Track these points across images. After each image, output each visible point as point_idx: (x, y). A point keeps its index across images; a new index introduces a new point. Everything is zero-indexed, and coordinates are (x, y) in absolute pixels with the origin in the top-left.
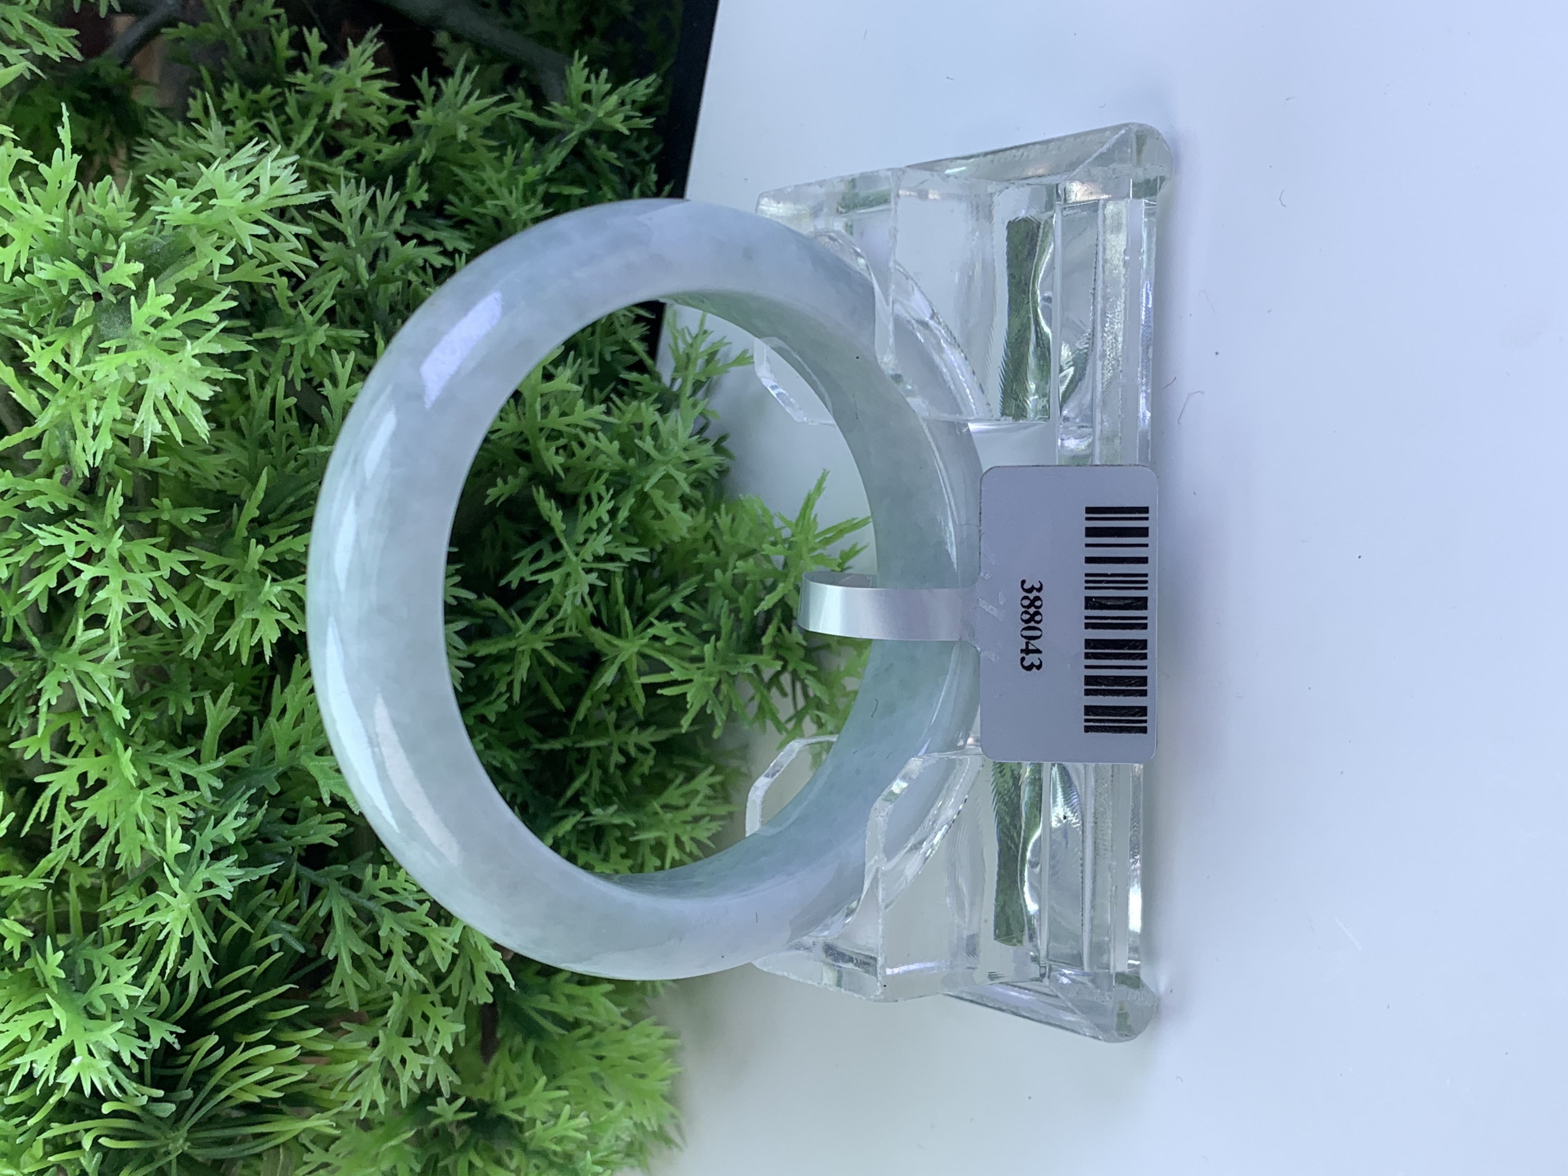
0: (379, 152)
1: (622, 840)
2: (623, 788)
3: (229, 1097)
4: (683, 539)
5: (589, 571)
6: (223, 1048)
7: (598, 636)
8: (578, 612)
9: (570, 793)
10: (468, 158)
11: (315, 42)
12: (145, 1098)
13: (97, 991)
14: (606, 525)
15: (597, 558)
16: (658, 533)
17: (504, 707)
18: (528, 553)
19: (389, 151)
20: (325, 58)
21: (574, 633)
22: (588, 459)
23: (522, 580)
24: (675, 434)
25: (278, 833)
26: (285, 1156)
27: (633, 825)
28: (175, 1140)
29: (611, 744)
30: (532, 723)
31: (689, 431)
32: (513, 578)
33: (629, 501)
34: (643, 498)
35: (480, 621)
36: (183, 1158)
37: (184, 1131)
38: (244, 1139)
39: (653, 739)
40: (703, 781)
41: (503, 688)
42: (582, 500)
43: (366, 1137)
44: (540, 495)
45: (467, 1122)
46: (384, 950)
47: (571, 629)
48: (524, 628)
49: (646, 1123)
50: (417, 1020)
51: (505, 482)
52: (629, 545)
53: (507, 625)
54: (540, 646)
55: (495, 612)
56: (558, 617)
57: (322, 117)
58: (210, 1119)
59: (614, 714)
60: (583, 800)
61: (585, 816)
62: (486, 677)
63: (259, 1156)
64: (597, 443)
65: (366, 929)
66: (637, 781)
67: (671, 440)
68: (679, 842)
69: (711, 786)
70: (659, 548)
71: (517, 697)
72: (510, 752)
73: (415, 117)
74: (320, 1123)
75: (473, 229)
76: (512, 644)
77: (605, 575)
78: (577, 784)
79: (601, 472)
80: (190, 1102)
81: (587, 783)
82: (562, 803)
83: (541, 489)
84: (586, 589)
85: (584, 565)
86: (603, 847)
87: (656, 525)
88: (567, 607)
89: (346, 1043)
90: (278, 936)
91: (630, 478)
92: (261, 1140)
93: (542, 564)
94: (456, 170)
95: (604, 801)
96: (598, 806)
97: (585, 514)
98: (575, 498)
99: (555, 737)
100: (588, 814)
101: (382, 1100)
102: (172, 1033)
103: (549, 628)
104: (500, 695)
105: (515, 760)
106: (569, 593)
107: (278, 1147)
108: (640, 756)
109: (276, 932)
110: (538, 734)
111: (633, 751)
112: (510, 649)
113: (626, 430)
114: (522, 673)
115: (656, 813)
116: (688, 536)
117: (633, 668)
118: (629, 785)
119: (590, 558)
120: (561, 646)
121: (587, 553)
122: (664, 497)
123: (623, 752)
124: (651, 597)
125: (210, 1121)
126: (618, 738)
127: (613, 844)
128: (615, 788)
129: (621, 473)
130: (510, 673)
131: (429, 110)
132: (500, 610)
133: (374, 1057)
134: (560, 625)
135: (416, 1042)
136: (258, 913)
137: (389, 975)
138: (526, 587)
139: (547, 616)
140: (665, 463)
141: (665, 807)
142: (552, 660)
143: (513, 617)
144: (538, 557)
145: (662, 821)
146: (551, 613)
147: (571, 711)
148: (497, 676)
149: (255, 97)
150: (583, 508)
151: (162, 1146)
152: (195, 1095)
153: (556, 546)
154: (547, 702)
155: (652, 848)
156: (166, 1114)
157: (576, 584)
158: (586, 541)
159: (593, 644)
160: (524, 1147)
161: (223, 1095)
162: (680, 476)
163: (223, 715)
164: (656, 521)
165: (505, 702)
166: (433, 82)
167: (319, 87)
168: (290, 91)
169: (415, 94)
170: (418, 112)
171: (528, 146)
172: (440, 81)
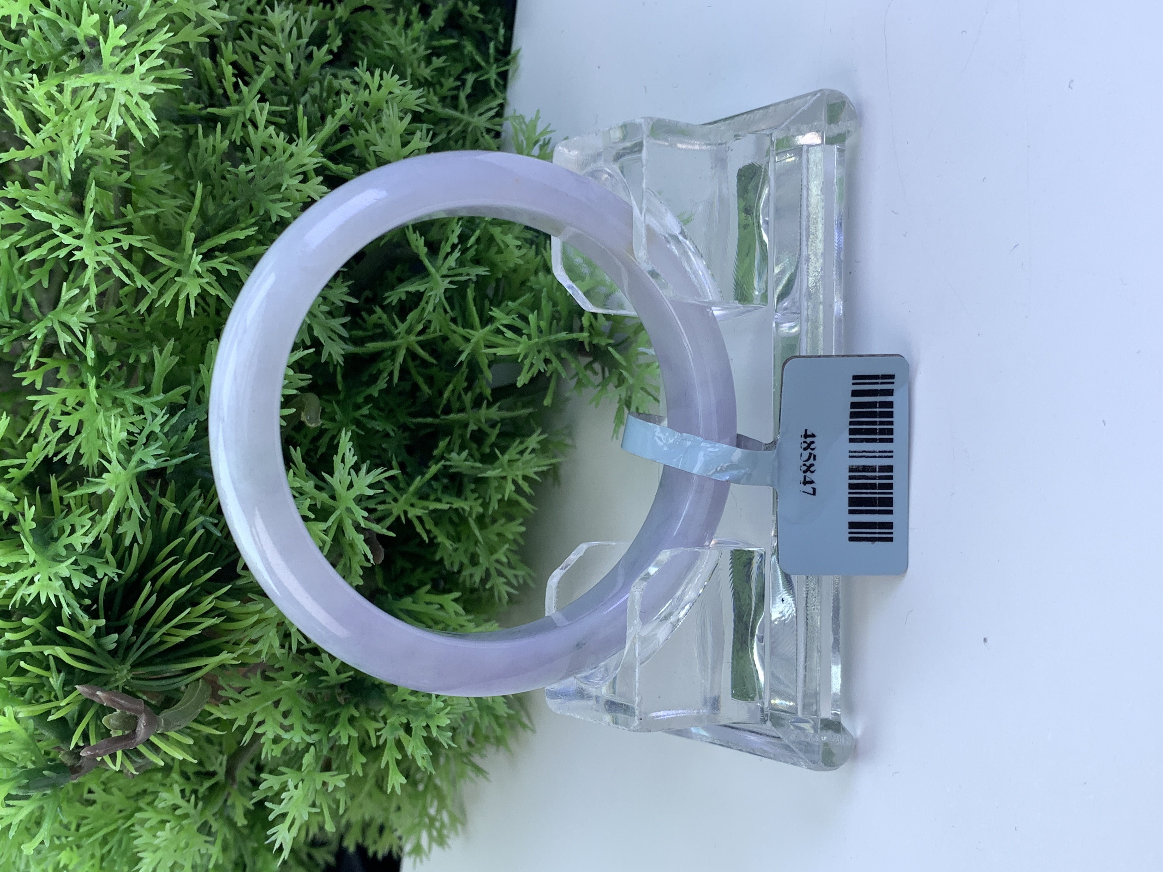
4: (518, 266)
6: (155, 598)
13: (63, 542)
16: (502, 264)
17: (385, 386)
21: (438, 334)
26: (202, 687)
28: (120, 671)
29: (469, 419)
32: (394, 298)
37: (128, 665)
41: (385, 375)
44: (409, 231)
54: (412, 342)
58: (150, 657)
71: (395, 379)
72: (392, 426)
76: (393, 344)
80: (132, 641)
84: (443, 293)
87: (498, 258)
89: (251, 606)
92: (188, 675)
102: (113, 572)
104: (384, 379)
112: (391, 347)
119: (446, 272)
126: (472, 414)
130: (392, 363)
142: (421, 353)
147: (438, 396)
151: (112, 675)
161: (153, 639)
163: (166, 362)
164: (499, 256)
165: (386, 382)
171: (414, 10)
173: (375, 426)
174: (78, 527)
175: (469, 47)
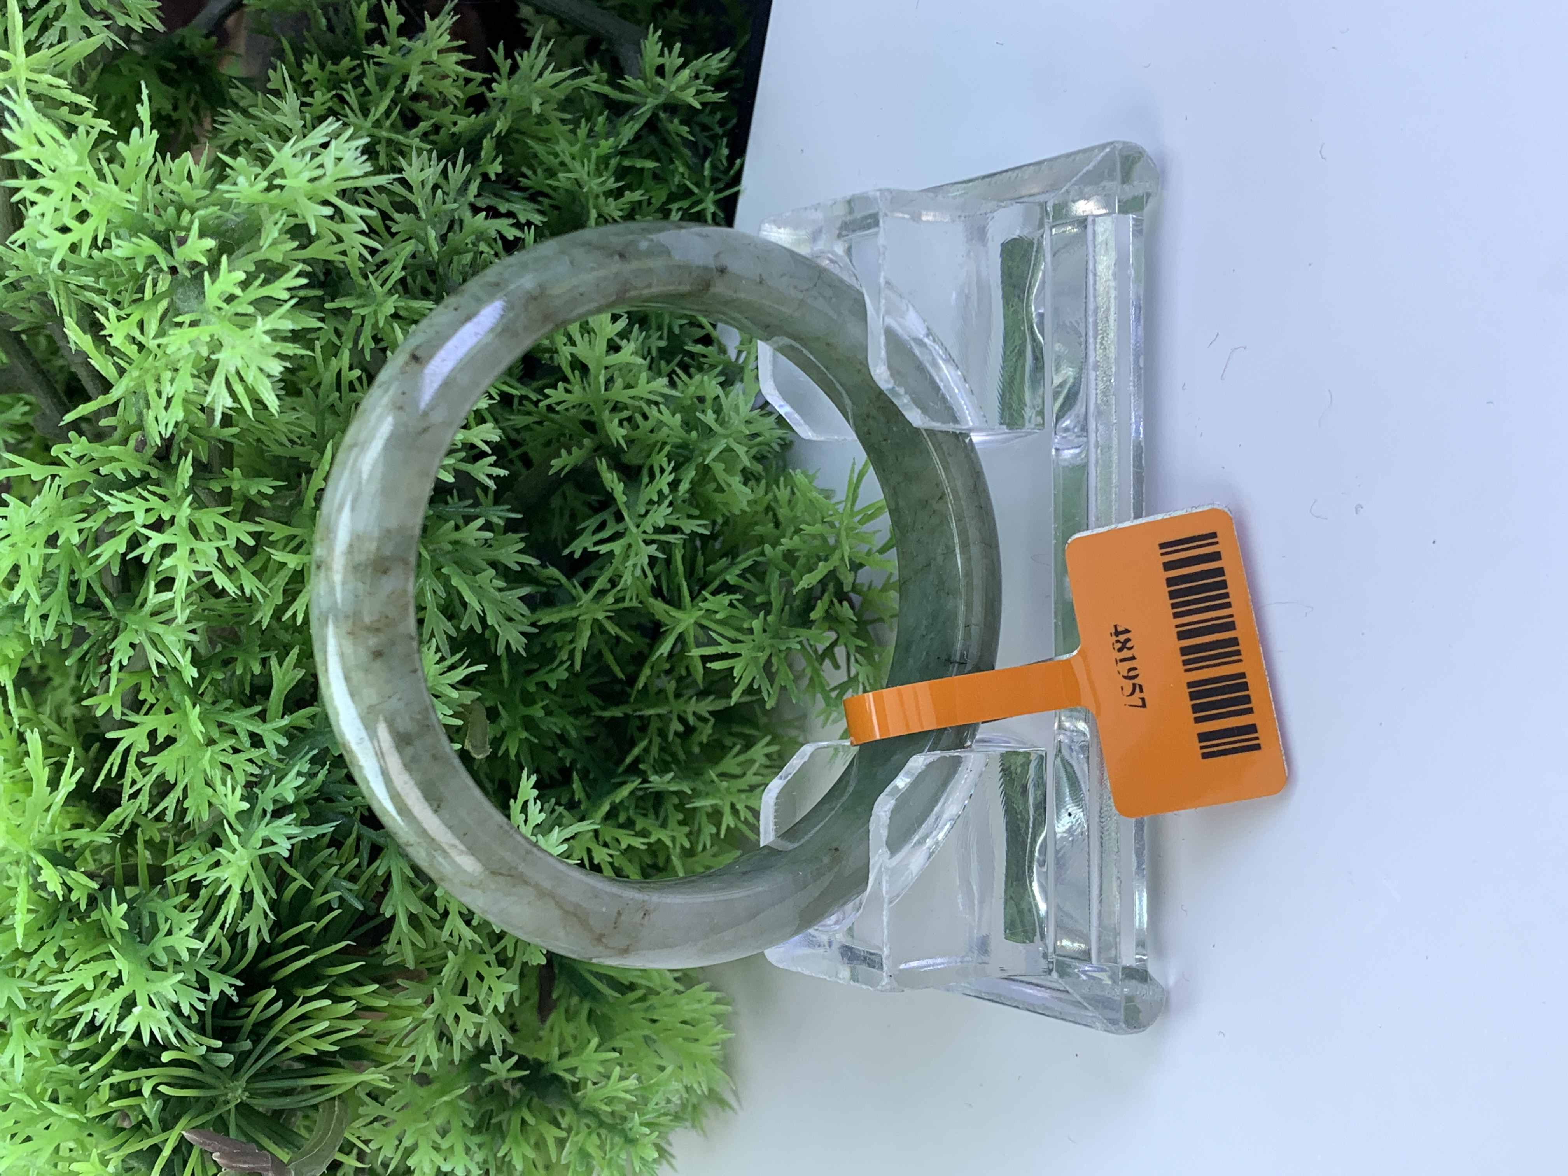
0: (455, 124)
1: (680, 807)
2: (682, 756)
3: (287, 1049)
4: (744, 512)
5: (649, 543)
6: (281, 1002)
7: (659, 607)
8: (639, 583)
9: (629, 760)
10: (543, 131)
11: (393, 15)
12: (204, 1048)
13: (160, 942)
14: (666, 497)
15: (657, 530)
16: (720, 506)
17: (565, 675)
18: (593, 523)
19: (464, 123)
20: (402, 31)
21: (635, 603)
22: (652, 431)
23: (585, 549)
24: (737, 408)
25: (340, 793)
27: (690, 792)
28: (234, 1090)
30: (593, 690)
31: (750, 405)
32: (577, 548)
33: (690, 474)
34: (705, 471)
35: (544, 589)
36: (242, 1107)
37: (242, 1082)
38: (303, 1090)
39: (711, 709)
40: (760, 751)
41: (564, 656)
42: (645, 472)
43: (422, 1091)
44: (602, 465)
45: (520, 1079)
46: (441, 910)
47: (631, 600)
48: (586, 598)
49: (695, 1086)
50: (472, 979)
51: (570, 453)
52: (690, 517)
53: (571, 594)
54: (601, 616)
55: (558, 581)
56: (619, 588)
57: (399, 90)
58: (269, 1070)
59: (673, 683)
60: (641, 766)
61: (642, 783)
63: (315, 1107)
64: (660, 415)
65: (424, 889)
66: (696, 750)
67: (733, 413)
68: (735, 811)
69: (767, 756)
70: (720, 521)
71: (578, 667)
73: (491, 90)
74: (373, 1076)
75: (546, 201)
76: (574, 614)
77: (665, 547)
78: (636, 751)
79: (664, 444)
81: (646, 750)
82: (621, 768)
83: (604, 460)
84: (646, 561)
85: (645, 536)
86: (662, 814)
87: (718, 498)
88: (627, 579)
89: (401, 999)
90: (338, 893)
91: (692, 451)
92: (318, 1092)
93: (605, 534)
94: (531, 142)
95: (662, 768)
96: (656, 773)
97: (647, 485)
98: (640, 468)
99: (617, 705)
100: (645, 781)
101: (435, 1056)
102: (231, 985)
103: (610, 599)
104: (562, 663)
105: (576, 727)
106: (629, 563)
107: (333, 1098)
108: (699, 724)
109: (336, 890)
110: (600, 701)
111: (691, 720)
112: (573, 618)
113: (689, 402)
114: (583, 643)
115: (713, 782)
116: (748, 510)
117: (691, 639)
118: (688, 753)
119: (650, 530)
120: (620, 616)
121: (648, 525)
122: (726, 470)
123: (682, 720)
124: (711, 568)
125: (269, 1072)
126: (677, 706)
127: (670, 808)
128: (674, 755)
129: (684, 446)
130: (572, 642)
131: (505, 84)
132: (563, 579)
133: (428, 1014)
134: (621, 595)
135: (471, 1001)
136: (319, 871)
137: (445, 934)
138: (589, 558)
139: (609, 586)
140: (726, 436)
141: (722, 775)
142: (612, 629)
143: (575, 587)
144: (602, 527)
145: (718, 790)
146: (613, 583)
147: (632, 680)
148: (559, 644)
149: (334, 68)
150: (646, 480)
152: (254, 1048)
153: (619, 518)
154: (608, 670)
155: (708, 815)
156: (225, 1064)
157: (637, 555)
158: (647, 512)
159: (653, 615)
160: (575, 1106)
161: (281, 1047)
162: (741, 450)
163: (289, 676)
164: (717, 494)
165: (566, 670)
166: (508, 55)
167: (397, 59)
168: (369, 63)
169: (491, 67)
170: (494, 85)
171: (601, 119)
172: (516, 54)
173: (551, 726)
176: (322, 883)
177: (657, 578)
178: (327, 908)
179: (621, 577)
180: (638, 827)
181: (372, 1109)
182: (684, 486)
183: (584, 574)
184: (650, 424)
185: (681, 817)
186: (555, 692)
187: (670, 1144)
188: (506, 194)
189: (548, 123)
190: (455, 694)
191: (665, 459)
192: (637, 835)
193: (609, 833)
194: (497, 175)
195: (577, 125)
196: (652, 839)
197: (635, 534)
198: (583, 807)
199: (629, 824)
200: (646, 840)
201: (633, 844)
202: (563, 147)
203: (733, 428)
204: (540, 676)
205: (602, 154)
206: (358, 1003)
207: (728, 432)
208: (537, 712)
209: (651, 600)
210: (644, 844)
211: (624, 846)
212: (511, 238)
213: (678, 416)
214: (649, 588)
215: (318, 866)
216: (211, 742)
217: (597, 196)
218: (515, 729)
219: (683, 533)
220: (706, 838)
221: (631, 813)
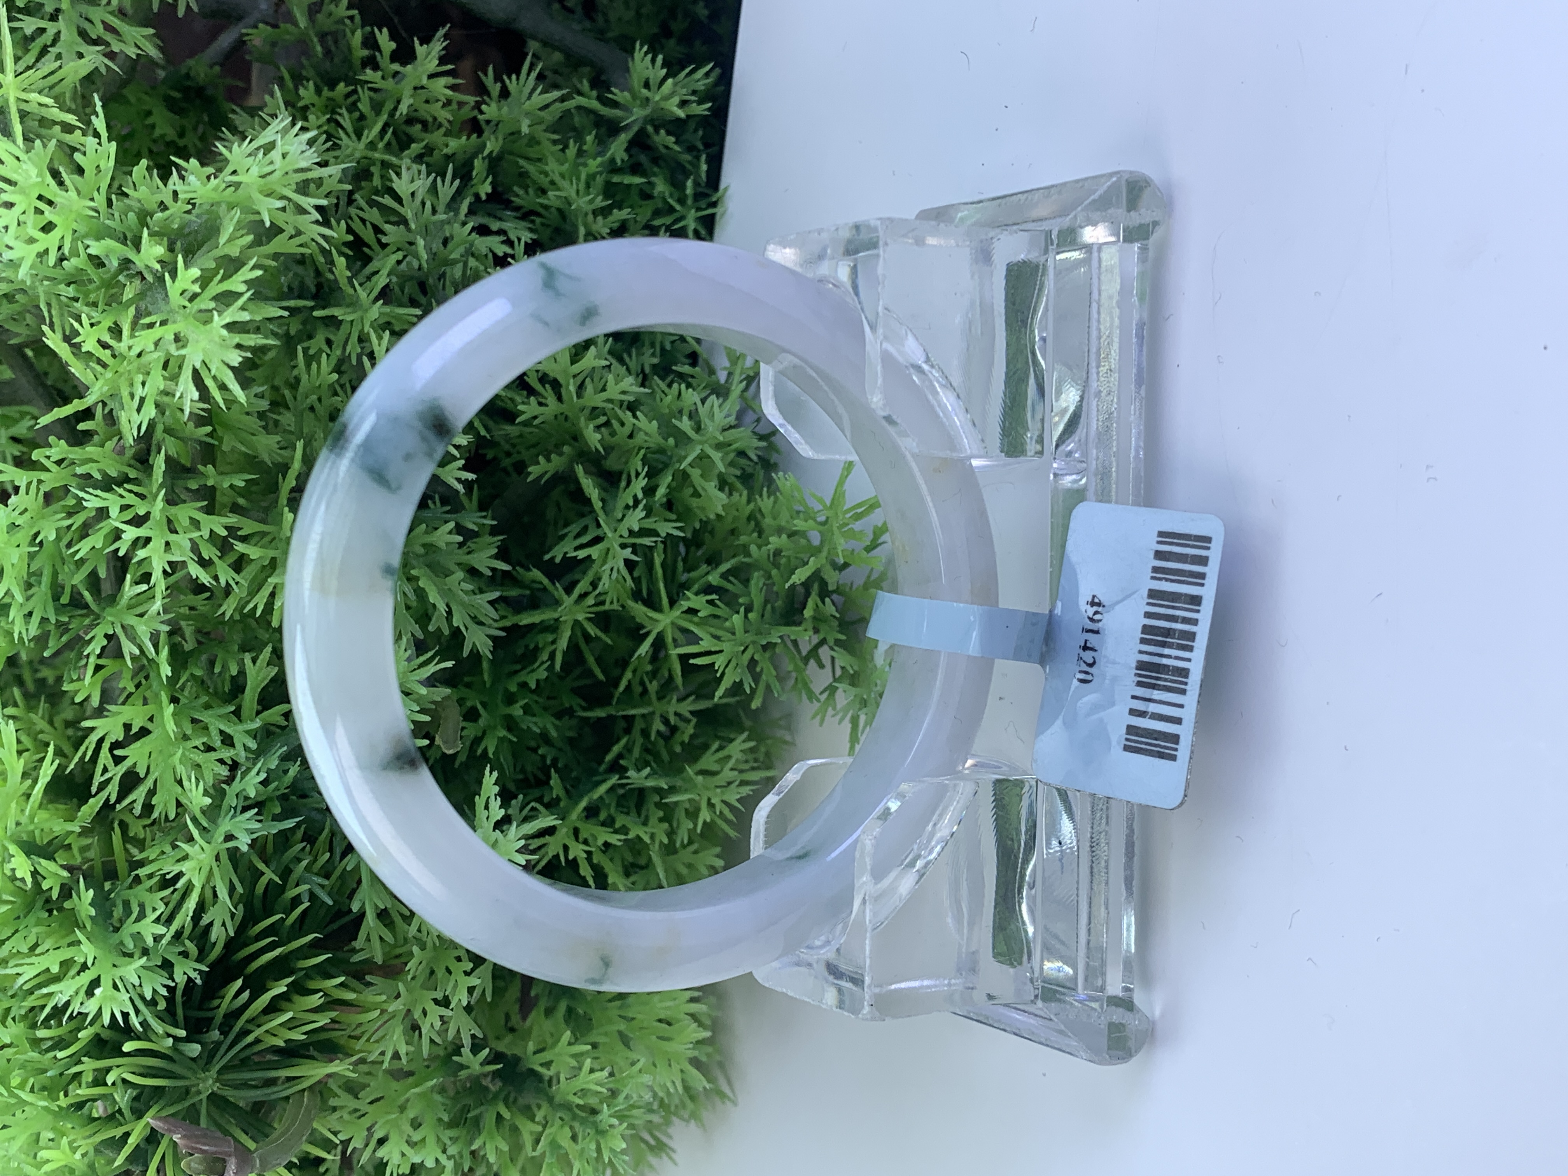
0: (447, 146)
1: (659, 803)
2: (665, 756)
3: (258, 1041)
4: (720, 516)
5: (623, 546)
6: (248, 992)
7: (639, 610)
8: (619, 586)
9: (610, 756)
10: (532, 152)
11: (386, 43)
12: (171, 1040)
13: (129, 929)
14: (641, 502)
15: (631, 533)
16: (698, 512)
17: (545, 675)
18: (576, 528)
19: (454, 145)
20: (395, 57)
21: (616, 606)
22: (628, 437)
23: (565, 555)
24: (712, 416)
26: (309, 1099)
27: (667, 788)
28: (204, 1080)
29: (653, 713)
30: (577, 692)
32: (557, 553)
33: (667, 480)
34: (682, 476)
35: (523, 591)
36: (213, 1098)
37: (213, 1073)
38: (272, 1082)
39: (692, 709)
40: (737, 747)
41: (545, 656)
42: (624, 476)
43: (396, 1085)
44: (579, 470)
45: (494, 1073)
47: (612, 603)
48: (568, 601)
50: (440, 973)
51: (549, 460)
52: (666, 520)
53: (554, 597)
54: (581, 617)
55: (541, 583)
56: (599, 590)
57: (391, 114)
58: (242, 1060)
59: (655, 684)
60: (622, 763)
61: (622, 779)
62: (532, 646)
63: (287, 1098)
64: (635, 421)
66: (679, 749)
67: (707, 421)
68: (711, 806)
69: (745, 751)
70: (697, 526)
71: (558, 667)
72: (553, 719)
73: (482, 112)
74: (339, 1067)
75: (538, 220)
76: (556, 615)
77: (642, 550)
78: (618, 748)
79: (640, 448)
80: (218, 1044)
81: (628, 748)
82: (603, 767)
83: (581, 467)
84: (623, 564)
85: (622, 540)
86: (643, 812)
87: (694, 502)
88: (606, 581)
89: (369, 994)
90: (307, 887)
91: (671, 458)
92: (288, 1084)
93: (584, 539)
94: (522, 162)
95: (642, 764)
96: (636, 769)
97: (623, 491)
98: (617, 474)
99: (599, 705)
100: (624, 777)
101: (404, 1050)
103: (591, 601)
104: (543, 663)
105: (557, 728)
106: (607, 567)
107: (304, 1090)
108: (681, 725)
109: (307, 883)
110: (583, 704)
111: (673, 720)
112: (554, 620)
113: (667, 410)
114: (563, 644)
115: (690, 778)
116: (723, 514)
117: (669, 640)
118: (672, 753)
119: (626, 534)
120: (601, 619)
121: (624, 529)
122: (702, 476)
123: (666, 721)
124: (692, 574)
125: (241, 1062)
126: (658, 707)
127: (651, 804)
129: (659, 451)
130: (552, 643)
131: (494, 105)
132: (546, 581)
134: (602, 598)
135: (439, 996)
136: (291, 866)
138: (569, 562)
139: (589, 589)
140: (702, 443)
141: (700, 772)
142: (592, 630)
143: (559, 591)
144: (580, 533)
145: (694, 785)
146: (593, 586)
147: (614, 682)
148: (540, 646)
149: (331, 94)
150: (624, 485)
151: (193, 1086)
152: (224, 1039)
153: (597, 523)
154: (590, 673)
155: (686, 810)
156: (195, 1054)
157: (613, 558)
158: (624, 517)
159: (633, 617)
160: (551, 1100)
161: (250, 1039)
162: (716, 456)
163: (262, 675)
164: (694, 499)
165: (546, 670)
166: (498, 78)
167: (389, 84)
168: (363, 88)
169: (482, 90)
170: (484, 107)
171: (589, 138)
172: (505, 77)
173: (531, 725)
174: (148, 910)
175: (661, 187)
176: (294, 877)
177: (637, 581)
178: (296, 901)
179: (600, 579)
180: (618, 825)
181: (344, 1100)
182: (661, 491)
183: (568, 578)
184: (627, 430)
185: (661, 814)
186: (533, 692)
187: (670, 1137)
188: (499, 213)
189: (538, 143)
190: (423, 691)
191: (640, 463)
192: (616, 832)
193: (588, 829)
194: (487, 194)
195: (566, 147)
196: (631, 835)
197: (613, 540)
198: (562, 804)
199: (609, 823)
200: (623, 837)
201: (609, 841)
202: (553, 167)
203: (708, 435)
204: (522, 677)
205: (591, 172)
206: (325, 995)
207: (704, 438)
208: (517, 711)
209: (631, 603)
210: (620, 840)
211: (600, 842)
212: (501, 254)
213: (655, 422)
214: (630, 592)
215: (291, 861)
216: (186, 738)
217: (586, 214)
218: (495, 728)
219: (658, 535)
220: (682, 836)
221: (612, 810)
